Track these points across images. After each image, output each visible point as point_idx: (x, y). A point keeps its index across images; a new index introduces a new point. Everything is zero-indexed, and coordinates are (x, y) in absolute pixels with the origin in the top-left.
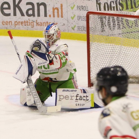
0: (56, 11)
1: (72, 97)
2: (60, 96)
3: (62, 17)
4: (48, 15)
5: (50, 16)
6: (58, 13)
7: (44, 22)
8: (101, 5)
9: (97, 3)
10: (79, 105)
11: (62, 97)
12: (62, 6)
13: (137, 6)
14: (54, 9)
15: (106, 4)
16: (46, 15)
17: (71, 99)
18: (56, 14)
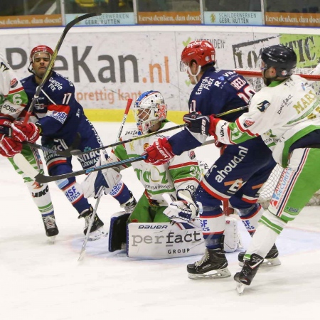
0: (156, 70)
1: (158, 238)
2: (134, 237)
3: (168, 81)
4: (140, 79)
5: (145, 80)
6: (160, 73)
7: (133, 91)
8: (242, 56)
9: (234, 54)
10: (176, 251)
11: (138, 239)
12: (167, 60)
13: (311, 56)
14: (151, 67)
15: (252, 54)
16: (136, 80)
17: (157, 242)
18: (156, 76)
